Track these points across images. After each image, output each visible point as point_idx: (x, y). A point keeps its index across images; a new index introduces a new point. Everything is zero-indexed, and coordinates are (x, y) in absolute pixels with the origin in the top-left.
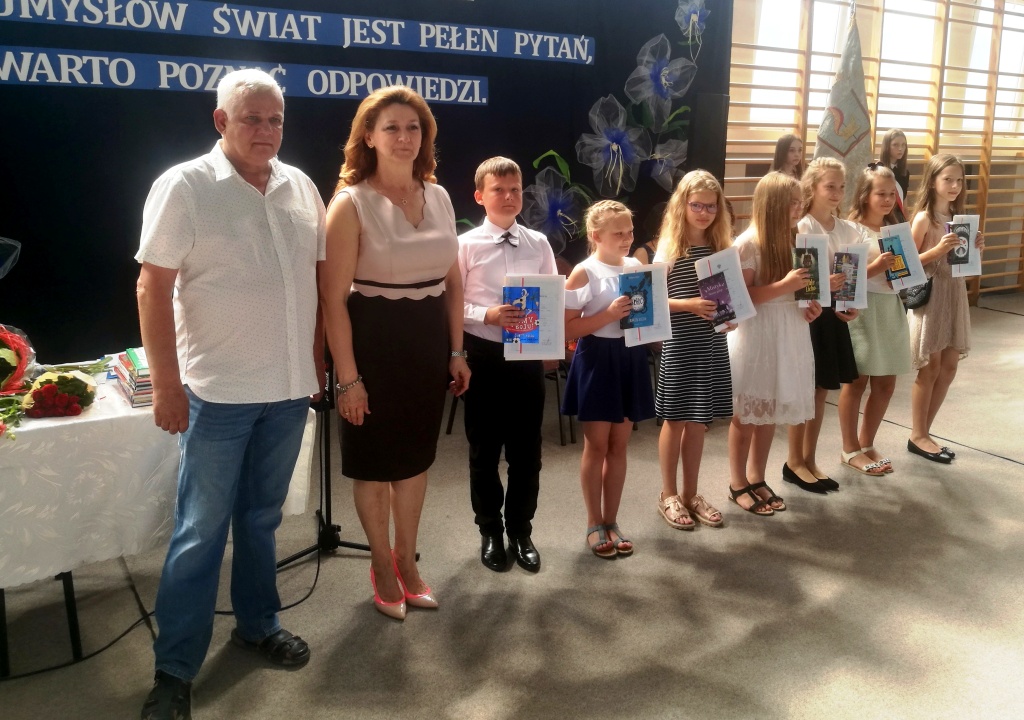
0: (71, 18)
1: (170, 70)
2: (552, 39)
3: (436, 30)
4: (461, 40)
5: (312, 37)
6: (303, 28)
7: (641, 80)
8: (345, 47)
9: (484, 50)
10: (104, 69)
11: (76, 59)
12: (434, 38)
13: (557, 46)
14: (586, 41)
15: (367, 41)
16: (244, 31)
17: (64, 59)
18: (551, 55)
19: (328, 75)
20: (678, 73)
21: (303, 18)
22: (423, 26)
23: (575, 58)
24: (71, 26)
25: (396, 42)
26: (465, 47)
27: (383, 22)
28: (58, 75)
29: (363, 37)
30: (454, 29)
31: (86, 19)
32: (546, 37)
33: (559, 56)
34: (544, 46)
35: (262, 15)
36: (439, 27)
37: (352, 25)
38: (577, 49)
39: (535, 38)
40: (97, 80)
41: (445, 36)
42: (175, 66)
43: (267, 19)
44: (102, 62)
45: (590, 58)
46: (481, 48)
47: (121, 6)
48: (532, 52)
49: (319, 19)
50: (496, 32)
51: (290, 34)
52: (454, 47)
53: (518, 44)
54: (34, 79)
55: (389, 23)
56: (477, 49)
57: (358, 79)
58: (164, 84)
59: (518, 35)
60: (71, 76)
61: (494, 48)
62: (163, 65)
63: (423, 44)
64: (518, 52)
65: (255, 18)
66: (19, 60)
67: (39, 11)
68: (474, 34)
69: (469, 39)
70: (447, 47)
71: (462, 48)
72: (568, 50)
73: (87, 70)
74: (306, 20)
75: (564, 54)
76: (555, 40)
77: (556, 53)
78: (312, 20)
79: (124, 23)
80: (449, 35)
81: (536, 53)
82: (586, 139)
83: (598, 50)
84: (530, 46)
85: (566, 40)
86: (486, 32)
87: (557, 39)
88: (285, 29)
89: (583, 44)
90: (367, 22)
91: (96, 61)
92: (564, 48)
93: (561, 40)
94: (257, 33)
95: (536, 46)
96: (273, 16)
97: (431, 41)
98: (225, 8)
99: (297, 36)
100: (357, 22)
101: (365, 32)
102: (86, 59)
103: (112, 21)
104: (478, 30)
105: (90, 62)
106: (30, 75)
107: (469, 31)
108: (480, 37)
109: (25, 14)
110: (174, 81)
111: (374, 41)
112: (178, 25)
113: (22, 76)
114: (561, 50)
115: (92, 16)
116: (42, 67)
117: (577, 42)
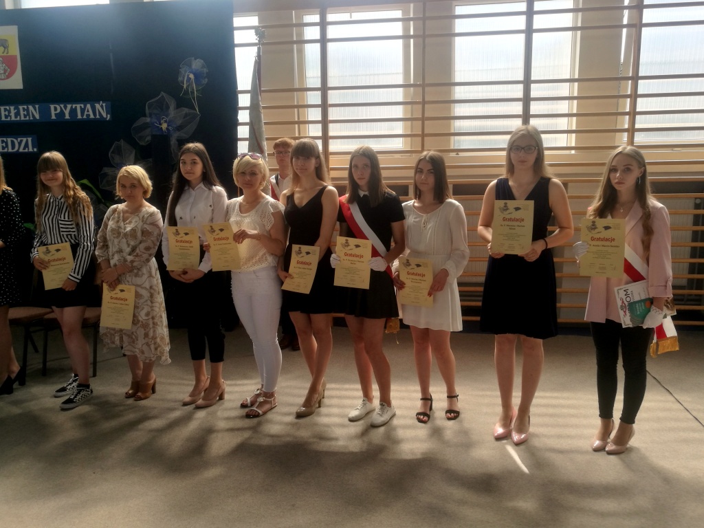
2: (78, 106)
4: (17, 114)
7: (144, 128)
9: (31, 118)
13: (83, 111)
14: (104, 105)
18: (79, 117)
23: (98, 117)
26: (20, 118)
30: (12, 108)
32: (74, 106)
33: (85, 117)
34: (73, 112)
36: (3, 108)
39: (66, 107)
45: (109, 116)
48: (65, 116)
50: (37, 106)
52: (13, 118)
53: (53, 112)
56: (27, 118)
59: (52, 107)
61: (37, 117)
64: (53, 117)
68: (24, 109)
69: (22, 113)
70: (9, 119)
72: (91, 112)
75: (88, 115)
77: (82, 115)
80: (9, 112)
82: (107, 170)
83: (113, 110)
84: (62, 113)
85: (89, 106)
86: (31, 108)
87: (82, 106)
89: (102, 107)
92: (88, 111)
93: (85, 107)
95: (67, 113)
104: (26, 107)
107: (21, 107)
108: (28, 111)
114: (86, 113)
117: (98, 106)
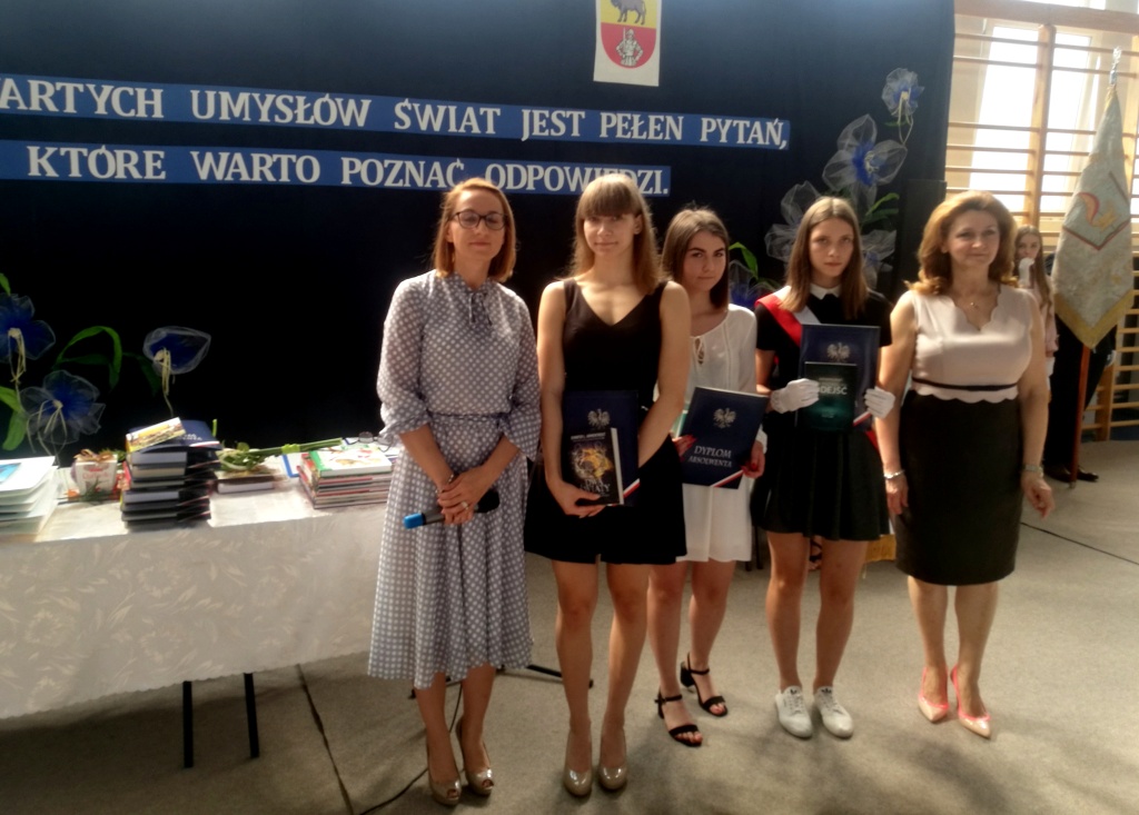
0: (264, 118)
1: (352, 166)
2: (742, 124)
3: (617, 119)
4: (645, 128)
5: (491, 130)
6: (482, 121)
7: (842, 166)
8: (524, 139)
9: (667, 138)
10: (292, 166)
11: (267, 157)
12: (615, 127)
13: (747, 131)
14: (781, 125)
15: (546, 133)
16: (423, 126)
17: (256, 157)
18: (741, 140)
19: (506, 169)
20: (885, 158)
21: (482, 111)
22: (604, 115)
23: (767, 143)
24: (264, 127)
25: (576, 133)
26: (648, 135)
27: (563, 113)
28: (251, 174)
29: (542, 129)
30: (636, 117)
31: (277, 119)
32: (735, 122)
33: (750, 141)
34: (733, 132)
35: (442, 109)
36: (620, 116)
37: (531, 116)
38: (770, 134)
39: (723, 124)
40: (285, 178)
41: (626, 125)
42: (357, 162)
43: (447, 113)
44: (290, 160)
45: (784, 144)
46: (664, 136)
47: (309, 105)
48: (720, 138)
49: (498, 111)
50: (681, 118)
51: (469, 128)
52: (636, 136)
53: (705, 131)
54: (229, 178)
55: (569, 113)
56: (660, 137)
57: (536, 173)
58: (346, 181)
59: (705, 121)
60: (262, 174)
61: (679, 136)
62: (346, 161)
63: (604, 134)
64: (704, 138)
65: (435, 112)
66: (217, 160)
67: (237, 113)
68: (657, 121)
69: (652, 126)
70: (628, 136)
71: (644, 137)
72: (759, 135)
73: (276, 169)
74: (485, 113)
75: (755, 140)
76: (745, 125)
77: (746, 138)
78: (491, 112)
79: (311, 122)
80: (631, 123)
81: (723, 140)
82: (777, 230)
83: (794, 136)
84: (718, 131)
85: (757, 125)
86: (670, 120)
88: (464, 123)
89: (776, 127)
90: (546, 113)
91: (284, 159)
92: (755, 133)
93: (752, 125)
94: (437, 127)
95: (724, 132)
96: (452, 109)
97: (612, 131)
98: (406, 103)
99: (476, 130)
100: (537, 113)
101: (544, 123)
102: (275, 157)
103: (301, 120)
104: (662, 118)
105: (279, 160)
106: (225, 175)
107: (652, 118)
108: (664, 124)
109: (225, 116)
110: (356, 177)
111: (553, 133)
112: (361, 122)
113: (219, 176)
114: (752, 135)
115: (283, 116)
116: (236, 167)
117: (770, 126)
